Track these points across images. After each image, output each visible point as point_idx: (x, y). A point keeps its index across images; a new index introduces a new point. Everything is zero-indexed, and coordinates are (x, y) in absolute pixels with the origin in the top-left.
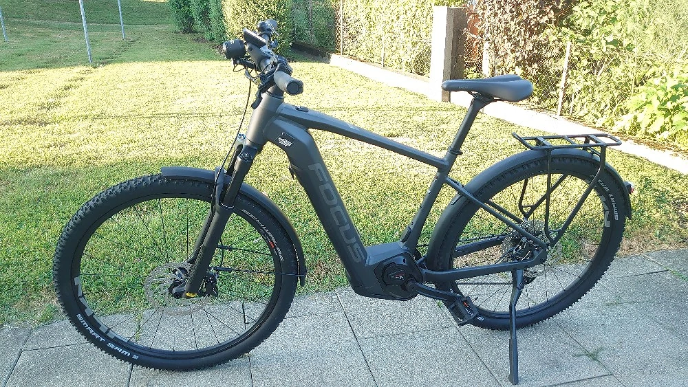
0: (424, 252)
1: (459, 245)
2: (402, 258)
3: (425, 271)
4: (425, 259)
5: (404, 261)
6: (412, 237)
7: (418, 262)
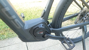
0: (50, 21)
1: (64, 17)
2: (42, 25)
3: (51, 29)
4: (51, 24)
5: (43, 26)
6: (46, 15)
7: (48, 25)
